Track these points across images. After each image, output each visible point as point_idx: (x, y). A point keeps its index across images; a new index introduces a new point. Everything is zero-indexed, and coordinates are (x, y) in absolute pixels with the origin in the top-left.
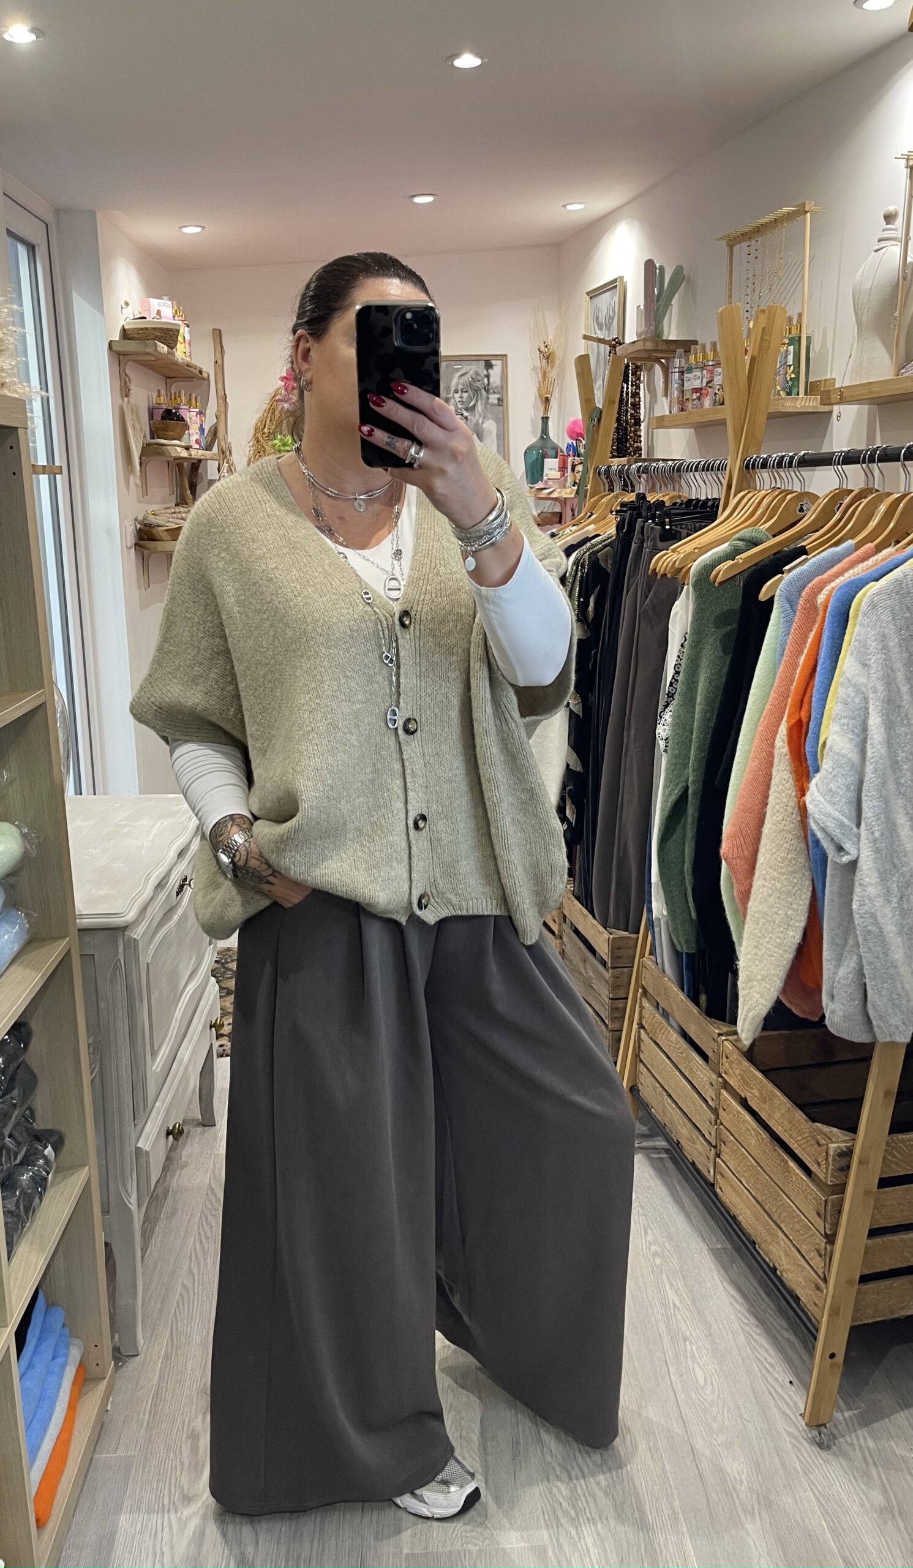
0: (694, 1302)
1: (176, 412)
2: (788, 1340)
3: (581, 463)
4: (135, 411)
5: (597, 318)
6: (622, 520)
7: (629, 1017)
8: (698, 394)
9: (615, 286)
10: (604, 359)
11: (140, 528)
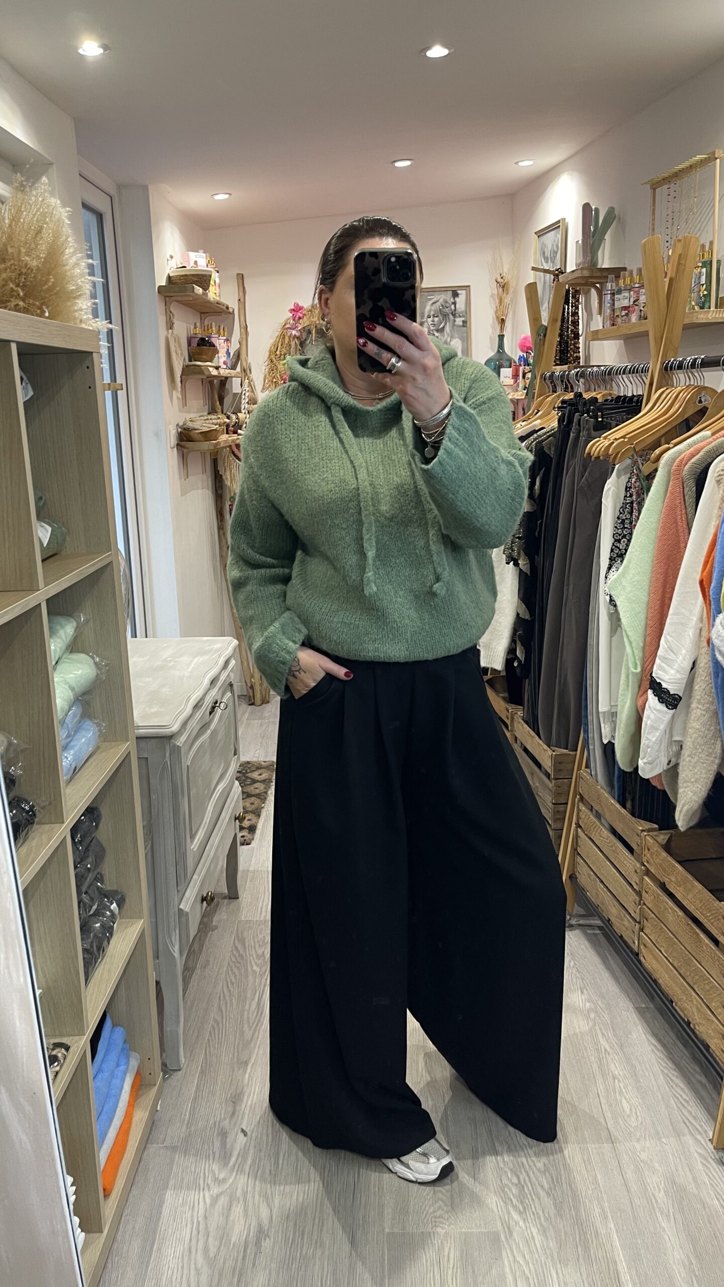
0: (622, 1048)
1: (208, 340)
3: (529, 372)
4: (177, 340)
5: (544, 253)
6: (563, 415)
7: (569, 818)
8: (626, 312)
9: (559, 226)
10: (550, 284)
11: (181, 432)
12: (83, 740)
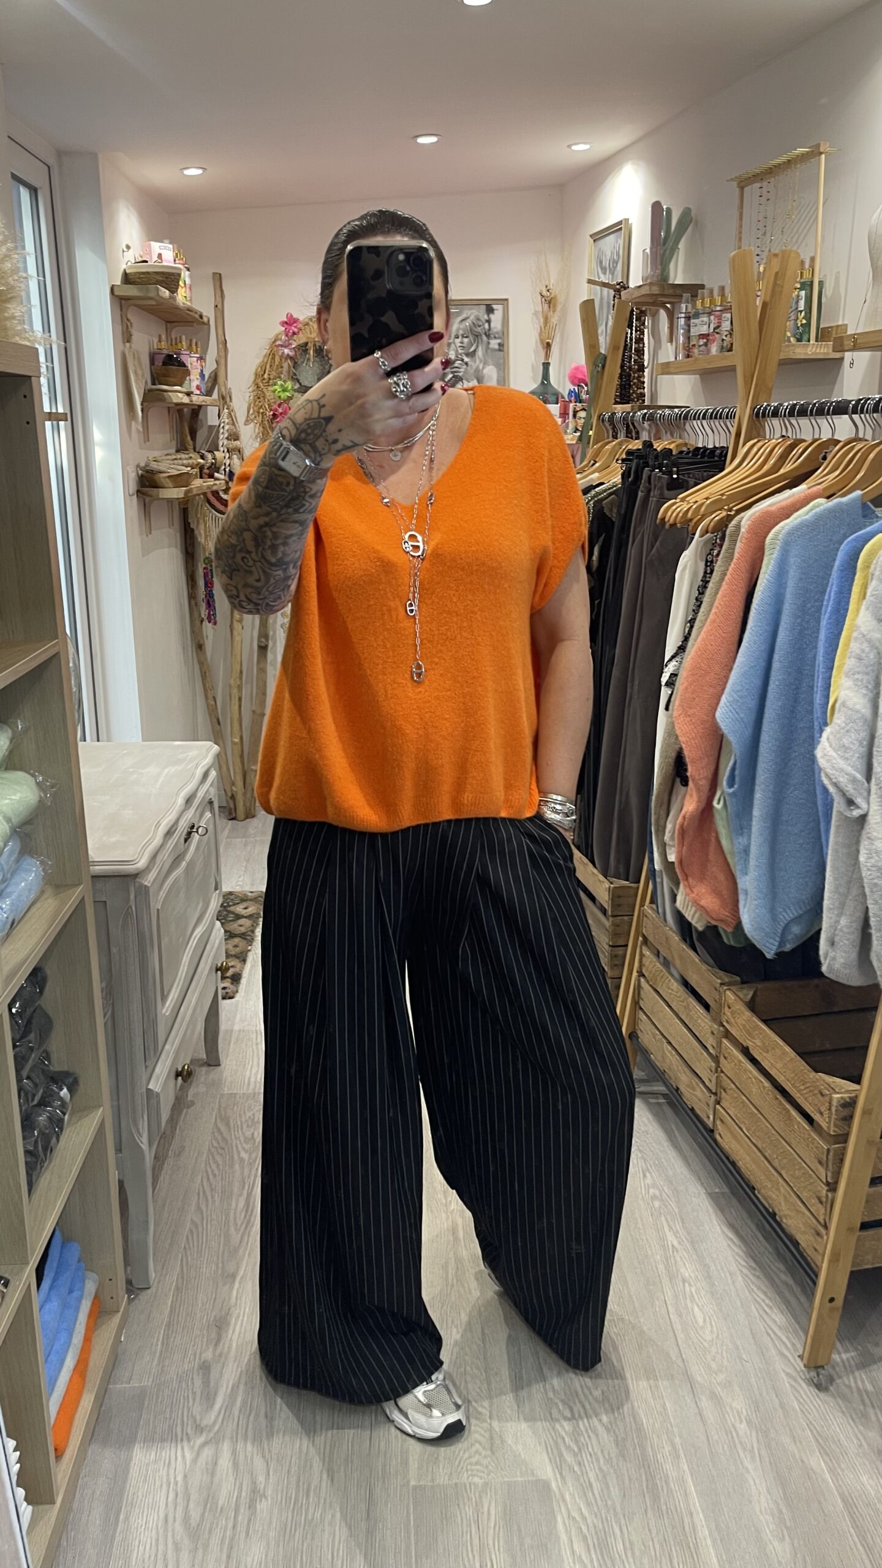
0: (693, 1244)
1: (177, 358)
2: (786, 1284)
4: (137, 356)
5: (601, 262)
6: (628, 470)
7: (629, 966)
8: (705, 340)
9: (621, 229)
10: (608, 303)
11: (142, 475)
12: (23, 884)
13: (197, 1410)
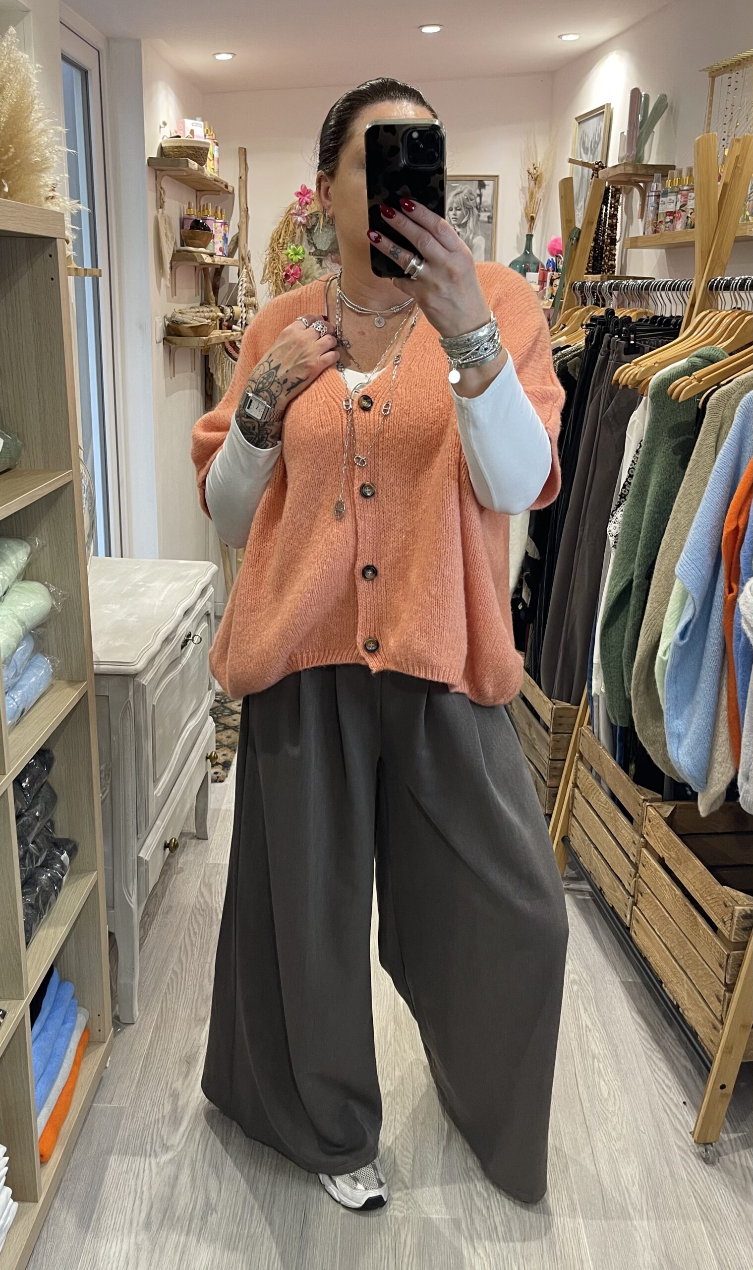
0: (604, 1025)
1: (203, 223)
2: (686, 1068)
3: (558, 278)
4: (168, 221)
5: (584, 143)
6: (592, 334)
7: (565, 778)
8: (671, 218)
9: (603, 112)
10: (588, 180)
11: (168, 325)
12: (33, 679)
13: (165, 1131)
